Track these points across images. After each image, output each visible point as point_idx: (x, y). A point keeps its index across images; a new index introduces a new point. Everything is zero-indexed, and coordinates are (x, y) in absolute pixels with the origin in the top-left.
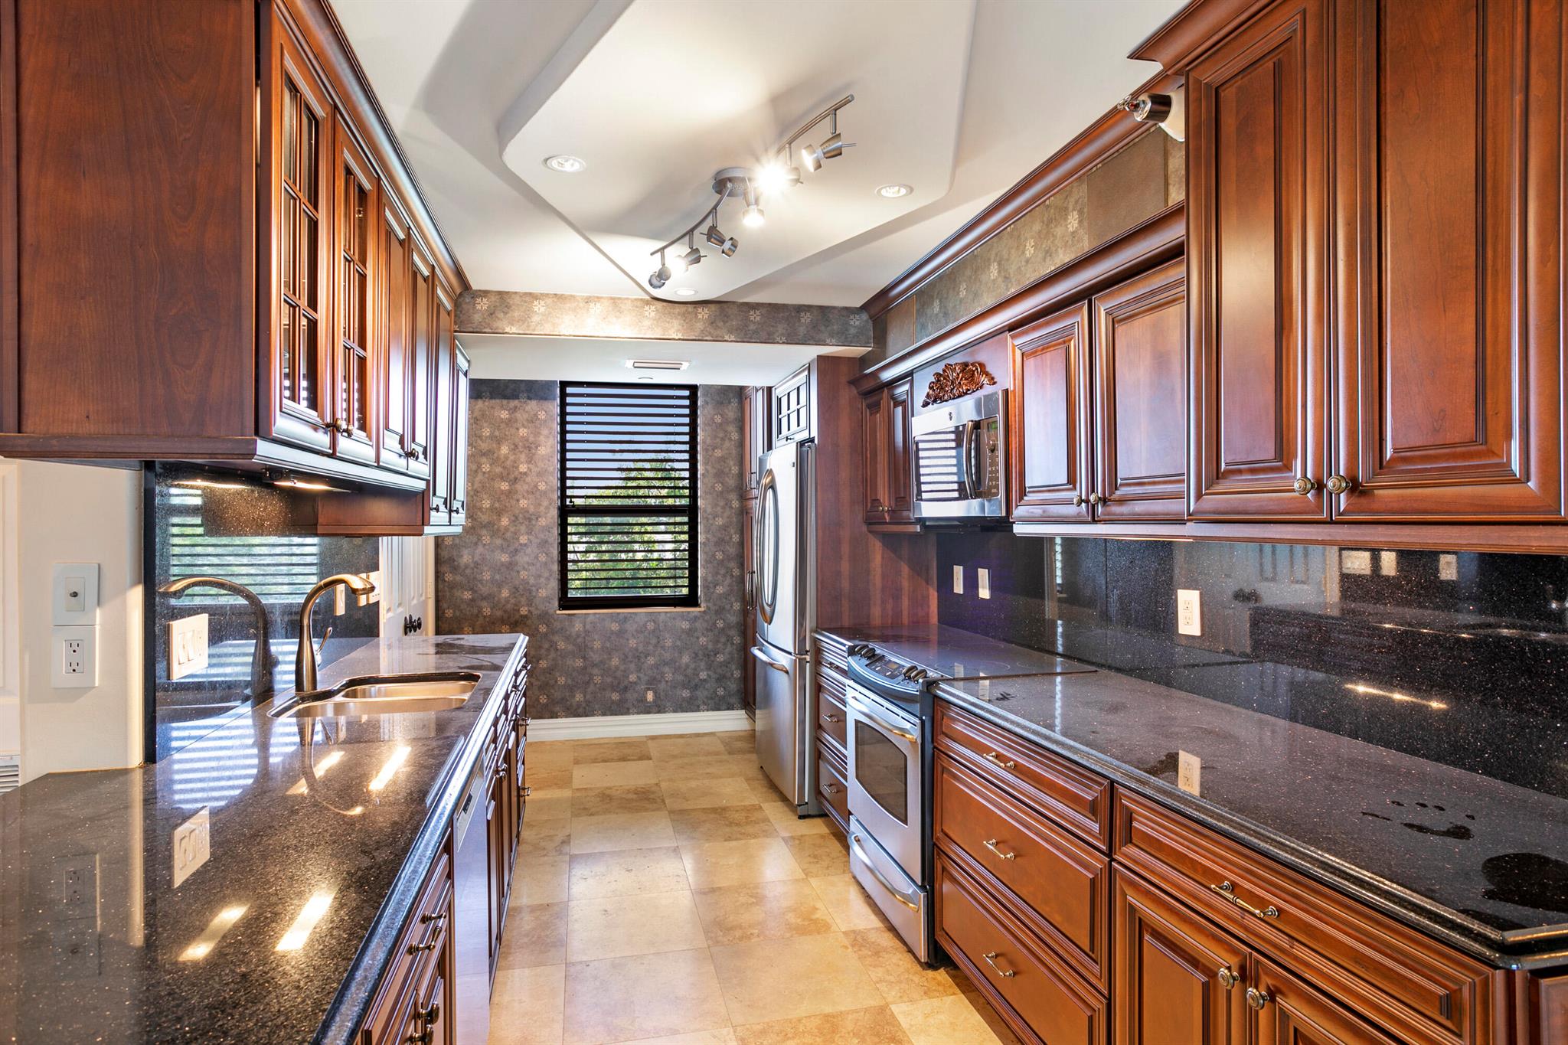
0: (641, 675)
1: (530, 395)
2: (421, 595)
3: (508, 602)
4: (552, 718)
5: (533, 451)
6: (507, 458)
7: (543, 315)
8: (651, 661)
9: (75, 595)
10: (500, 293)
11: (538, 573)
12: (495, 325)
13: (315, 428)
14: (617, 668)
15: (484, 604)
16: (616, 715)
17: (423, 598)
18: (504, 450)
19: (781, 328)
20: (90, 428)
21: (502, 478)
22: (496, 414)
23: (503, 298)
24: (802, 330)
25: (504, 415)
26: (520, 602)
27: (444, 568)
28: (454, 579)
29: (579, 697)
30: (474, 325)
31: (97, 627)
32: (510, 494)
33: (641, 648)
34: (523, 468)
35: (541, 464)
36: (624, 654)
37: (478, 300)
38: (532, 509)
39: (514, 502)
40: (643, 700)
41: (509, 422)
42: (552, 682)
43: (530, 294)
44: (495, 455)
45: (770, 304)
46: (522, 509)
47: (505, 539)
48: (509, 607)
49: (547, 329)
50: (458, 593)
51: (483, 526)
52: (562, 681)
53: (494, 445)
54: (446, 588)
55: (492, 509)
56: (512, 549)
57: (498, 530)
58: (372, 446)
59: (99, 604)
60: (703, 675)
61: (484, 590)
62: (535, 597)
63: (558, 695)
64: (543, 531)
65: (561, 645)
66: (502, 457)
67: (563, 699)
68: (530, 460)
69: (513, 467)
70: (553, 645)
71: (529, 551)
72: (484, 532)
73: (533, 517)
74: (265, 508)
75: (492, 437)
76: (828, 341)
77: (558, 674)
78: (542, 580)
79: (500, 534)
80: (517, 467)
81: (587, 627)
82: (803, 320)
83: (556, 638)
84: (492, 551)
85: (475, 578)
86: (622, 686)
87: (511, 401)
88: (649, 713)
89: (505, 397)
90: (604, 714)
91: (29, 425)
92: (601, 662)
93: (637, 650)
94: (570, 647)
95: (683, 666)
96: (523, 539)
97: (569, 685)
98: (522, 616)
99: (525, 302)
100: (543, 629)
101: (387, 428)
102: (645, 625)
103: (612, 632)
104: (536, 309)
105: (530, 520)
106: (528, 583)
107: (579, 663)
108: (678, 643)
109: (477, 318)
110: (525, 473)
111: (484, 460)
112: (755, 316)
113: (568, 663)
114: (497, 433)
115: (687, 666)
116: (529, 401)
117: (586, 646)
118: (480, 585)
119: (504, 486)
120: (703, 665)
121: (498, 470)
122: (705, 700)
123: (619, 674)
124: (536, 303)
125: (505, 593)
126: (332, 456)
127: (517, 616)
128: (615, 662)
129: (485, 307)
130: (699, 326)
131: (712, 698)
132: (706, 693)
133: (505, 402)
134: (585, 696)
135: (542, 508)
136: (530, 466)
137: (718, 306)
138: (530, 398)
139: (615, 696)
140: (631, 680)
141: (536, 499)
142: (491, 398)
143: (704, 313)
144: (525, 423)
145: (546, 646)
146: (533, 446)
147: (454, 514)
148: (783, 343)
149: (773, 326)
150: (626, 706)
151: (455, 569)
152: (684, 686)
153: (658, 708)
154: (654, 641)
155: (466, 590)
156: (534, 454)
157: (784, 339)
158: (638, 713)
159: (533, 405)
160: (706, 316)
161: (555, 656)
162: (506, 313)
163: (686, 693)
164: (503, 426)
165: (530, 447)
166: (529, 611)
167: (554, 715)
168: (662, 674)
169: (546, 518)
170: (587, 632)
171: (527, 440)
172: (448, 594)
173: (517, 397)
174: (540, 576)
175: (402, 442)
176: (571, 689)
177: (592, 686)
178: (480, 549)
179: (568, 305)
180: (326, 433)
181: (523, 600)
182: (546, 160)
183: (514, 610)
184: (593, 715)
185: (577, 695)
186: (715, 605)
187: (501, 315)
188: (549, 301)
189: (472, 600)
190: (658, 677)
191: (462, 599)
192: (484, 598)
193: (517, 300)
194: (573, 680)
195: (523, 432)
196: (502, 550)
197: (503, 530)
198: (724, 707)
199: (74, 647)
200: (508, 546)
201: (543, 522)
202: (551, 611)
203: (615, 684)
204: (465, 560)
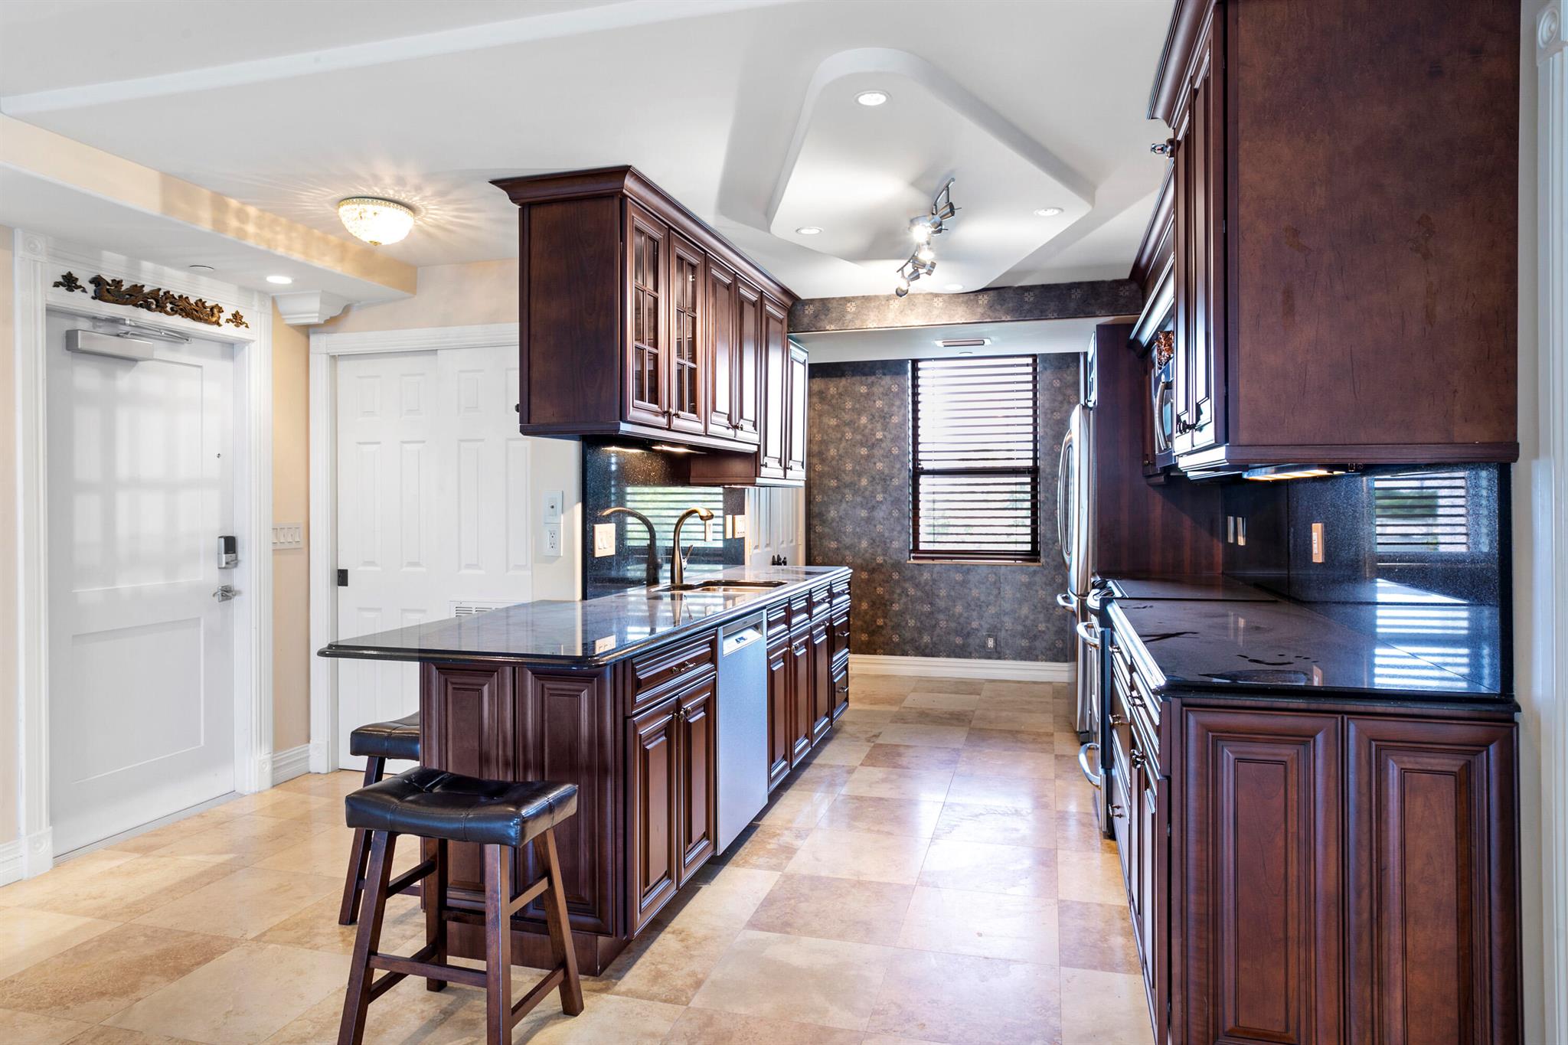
0: (983, 623)
1: (886, 371)
2: (792, 541)
3: (866, 551)
4: (903, 655)
5: (888, 420)
6: (866, 427)
7: (855, 314)
8: (992, 610)
9: (553, 507)
10: (822, 300)
11: (892, 527)
12: (818, 325)
13: (656, 413)
14: (961, 615)
15: (847, 553)
16: (960, 657)
17: (794, 543)
18: (864, 420)
19: (1052, 306)
20: (554, 420)
21: (862, 445)
22: (857, 389)
23: (824, 302)
24: (1072, 305)
25: (863, 389)
26: (876, 552)
27: (815, 522)
28: (823, 531)
29: (926, 639)
30: (804, 326)
31: (562, 524)
32: (868, 458)
33: (983, 598)
34: (879, 435)
35: (894, 432)
36: (967, 603)
37: (807, 307)
38: (886, 471)
39: (871, 465)
40: (984, 646)
41: (868, 396)
42: (903, 624)
43: (845, 298)
44: (856, 425)
45: (1043, 286)
46: (879, 471)
47: (864, 497)
48: (867, 555)
49: (858, 324)
50: (826, 543)
51: (846, 486)
52: (912, 623)
53: (855, 417)
54: (817, 539)
55: (853, 471)
56: (870, 505)
57: (859, 489)
58: (701, 423)
59: (563, 512)
60: (1042, 627)
61: (847, 541)
62: (889, 548)
63: (908, 635)
64: (896, 490)
65: (912, 591)
66: (861, 426)
67: (912, 639)
68: (885, 428)
69: (871, 434)
70: (904, 591)
71: (884, 507)
72: (847, 491)
73: (888, 478)
74: (652, 464)
75: (853, 409)
76: (1098, 313)
77: (908, 617)
78: (895, 533)
79: (860, 493)
80: (874, 435)
81: (935, 576)
82: (1073, 297)
83: (907, 585)
84: (854, 507)
85: (840, 531)
86: (965, 632)
87: (869, 377)
88: (990, 658)
89: (865, 374)
90: (948, 656)
91: (532, 421)
92: (946, 608)
93: (979, 599)
94: (919, 594)
95: (1023, 617)
96: (880, 497)
97: (918, 628)
98: (878, 564)
99: (841, 305)
100: (896, 576)
101: (714, 410)
102: (987, 577)
103: (957, 582)
104: (849, 310)
105: (885, 480)
106: (884, 536)
107: (927, 608)
108: (1018, 595)
109: (806, 320)
110: (881, 440)
111: (847, 429)
112: (1029, 298)
113: (918, 607)
114: (857, 406)
115: (1027, 617)
116: (883, 377)
117: (933, 593)
118: (843, 537)
119: (864, 451)
120: (1041, 617)
121: (859, 437)
122: (1044, 651)
123: (962, 620)
124: (849, 305)
125: (864, 544)
126: (669, 429)
127: (874, 564)
128: (959, 609)
129: (811, 312)
130: (980, 310)
131: (1050, 650)
132: (1044, 644)
133: (864, 378)
134: (932, 639)
135: (895, 470)
136: (885, 433)
137: (996, 292)
138: (884, 374)
139: (959, 641)
140: (973, 627)
141: (891, 462)
142: (853, 375)
143: (984, 299)
144: (881, 396)
145: (898, 591)
146: (888, 416)
147: (788, 471)
148: (1055, 318)
149: (1045, 305)
150: (969, 650)
151: (823, 522)
152: (1023, 636)
153: (997, 654)
154: (995, 592)
155: (833, 540)
156: (888, 423)
157: (1056, 315)
158: (980, 658)
159: (887, 380)
160: (986, 302)
161: (905, 600)
162: (826, 315)
163: (1025, 643)
164: (862, 399)
165: (884, 417)
166: (884, 560)
167: (904, 653)
168: (1002, 622)
169: (898, 478)
170: (934, 581)
171: (883, 411)
172: (818, 543)
173: (874, 374)
174: (893, 530)
175: (729, 418)
176: (920, 631)
177: (938, 629)
178: (844, 505)
179: (873, 304)
180: (664, 417)
181: (879, 550)
182: (797, 231)
183: (871, 558)
184: (938, 656)
185: (925, 637)
186: (1054, 560)
187: (823, 317)
188: (859, 302)
189: (838, 549)
190: (999, 625)
191: (829, 548)
192: (847, 548)
193: (835, 304)
194: (921, 622)
195: (879, 404)
196: (862, 506)
197: (862, 490)
198: (1062, 659)
199: (553, 534)
200: (867, 503)
201: (896, 482)
202: (902, 561)
203: (959, 628)
204: (832, 515)
